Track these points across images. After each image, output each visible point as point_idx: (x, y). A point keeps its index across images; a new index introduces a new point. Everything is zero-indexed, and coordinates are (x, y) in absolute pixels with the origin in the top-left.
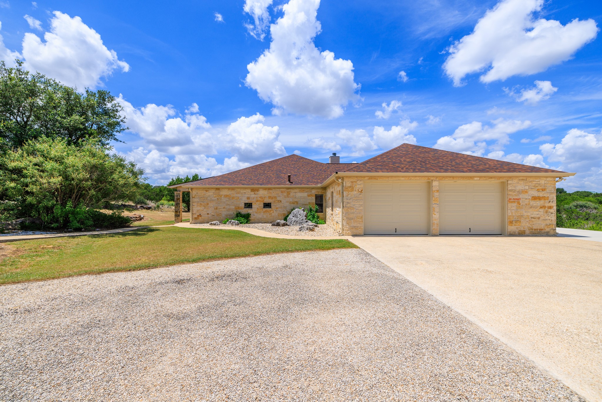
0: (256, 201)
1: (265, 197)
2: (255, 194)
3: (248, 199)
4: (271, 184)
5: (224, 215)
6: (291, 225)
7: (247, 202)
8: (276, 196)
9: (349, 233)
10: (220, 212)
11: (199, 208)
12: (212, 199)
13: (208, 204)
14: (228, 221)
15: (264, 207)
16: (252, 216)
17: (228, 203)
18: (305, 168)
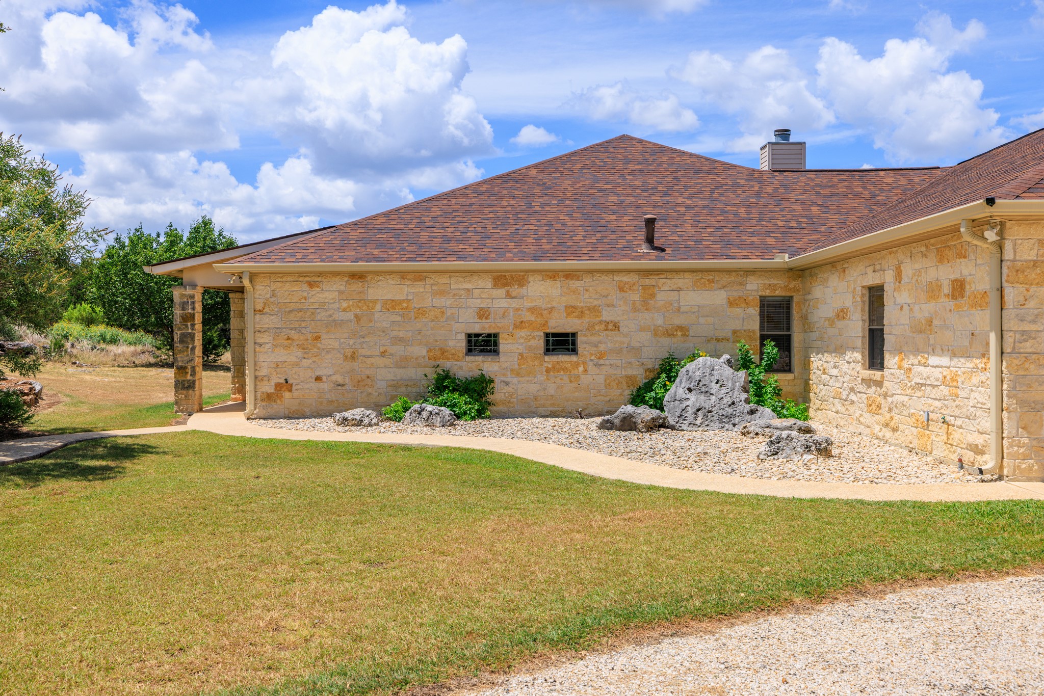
0: (516, 327)
1: (551, 310)
2: (509, 296)
3: (480, 317)
4: (577, 256)
5: (382, 384)
6: (684, 427)
7: (476, 329)
8: (596, 303)
9: (1030, 468)
10: (368, 372)
11: (281, 355)
12: (336, 317)
13: (317, 338)
14: (406, 409)
15: (548, 351)
16: (497, 385)
17: (401, 334)
18: (691, 191)
